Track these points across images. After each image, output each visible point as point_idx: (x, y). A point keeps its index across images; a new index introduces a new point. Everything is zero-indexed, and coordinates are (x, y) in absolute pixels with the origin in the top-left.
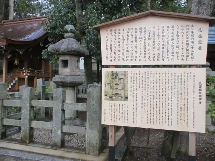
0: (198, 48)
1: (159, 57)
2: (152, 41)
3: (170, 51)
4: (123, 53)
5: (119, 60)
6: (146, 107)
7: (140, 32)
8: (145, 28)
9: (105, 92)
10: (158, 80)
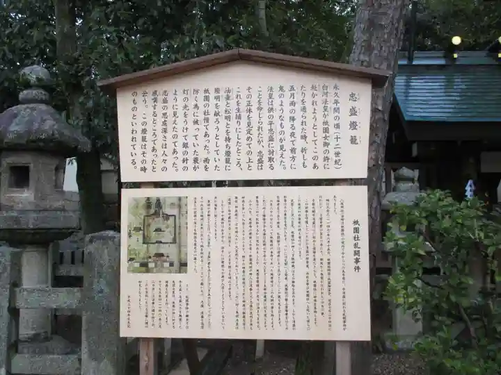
0: (350, 138)
1: (260, 161)
2: (244, 121)
3: (288, 146)
4: (175, 151)
5: (165, 169)
6: (233, 286)
7: (217, 98)
8: (229, 91)
9: (129, 251)
10: (261, 218)
